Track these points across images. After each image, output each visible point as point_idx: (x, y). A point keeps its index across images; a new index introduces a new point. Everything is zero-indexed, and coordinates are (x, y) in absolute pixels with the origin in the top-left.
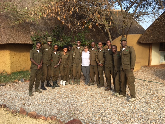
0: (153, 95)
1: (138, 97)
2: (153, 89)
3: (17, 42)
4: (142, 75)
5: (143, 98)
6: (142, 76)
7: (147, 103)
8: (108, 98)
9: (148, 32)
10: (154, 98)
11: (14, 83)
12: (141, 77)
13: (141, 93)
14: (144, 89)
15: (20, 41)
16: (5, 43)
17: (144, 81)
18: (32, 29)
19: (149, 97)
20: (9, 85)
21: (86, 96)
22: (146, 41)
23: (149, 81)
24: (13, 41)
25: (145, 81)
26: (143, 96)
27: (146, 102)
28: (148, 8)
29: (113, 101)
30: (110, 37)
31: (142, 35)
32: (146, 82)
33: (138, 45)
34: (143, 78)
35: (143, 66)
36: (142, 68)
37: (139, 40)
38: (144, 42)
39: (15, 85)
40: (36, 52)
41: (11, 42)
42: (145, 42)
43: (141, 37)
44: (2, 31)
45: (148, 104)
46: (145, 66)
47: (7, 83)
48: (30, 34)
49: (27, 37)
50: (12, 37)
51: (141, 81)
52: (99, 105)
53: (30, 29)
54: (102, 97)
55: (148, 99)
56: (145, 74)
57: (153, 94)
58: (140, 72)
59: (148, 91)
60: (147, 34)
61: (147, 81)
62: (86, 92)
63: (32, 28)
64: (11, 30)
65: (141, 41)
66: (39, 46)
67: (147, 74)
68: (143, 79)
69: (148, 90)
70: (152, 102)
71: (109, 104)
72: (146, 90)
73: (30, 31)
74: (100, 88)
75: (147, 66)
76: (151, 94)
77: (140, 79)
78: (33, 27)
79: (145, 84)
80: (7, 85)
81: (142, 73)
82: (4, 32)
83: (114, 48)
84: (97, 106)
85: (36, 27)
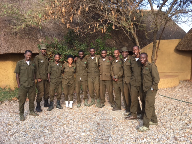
0: (187, 125)
1: (164, 129)
2: (190, 115)
3: (19, 52)
4: (179, 92)
5: (171, 130)
6: (180, 94)
7: (176, 139)
8: (121, 128)
9: (189, 37)
10: (188, 130)
11: (11, 102)
12: (177, 96)
13: (171, 121)
14: (176, 115)
15: (23, 50)
16: (5, 53)
17: (180, 102)
18: (41, 36)
19: (181, 129)
20: (4, 104)
21: (93, 122)
22: (186, 47)
23: (188, 101)
24: (14, 51)
25: (183, 101)
26: (171, 127)
27: (174, 137)
28: (189, 5)
29: (127, 133)
30: (137, 44)
31: (182, 40)
32: (182, 104)
33: (176, 53)
34: (181, 98)
35: (183, 80)
36: (181, 84)
37: (177, 46)
38: (183, 50)
39: (13, 104)
40: (24, 64)
41: (11, 52)
42: (185, 49)
43: (179, 43)
44: (2, 38)
45: (177, 141)
46: (186, 81)
47: (4, 101)
48: (37, 41)
49: (34, 46)
50: (13, 46)
51: (176, 102)
52: (104, 138)
53: (38, 35)
54: (112, 126)
55: (179, 132)
56: (183, 91)
57: (188, 123)
58: (177, 89)
59: (182, 118)
60: (188, 39)
61: (185, 102)
62: (94, 116)
63: (40, 34)
64: (14, 37)
65: (180, 49)
66: (28, 55)
67: (186, 91)
68: (179, 99)
69: (183, 116)
70: (184, 137)
71: (119, 138)
72: (180, 117)
73: (38, 38)
74: (115, 111)
75: (188, 80)
76: (185, 123)
77: (176, 99)
78: (42, 33)
79: (181, 107)
80: (3, 104)
81: (180, 90)
82: (4, 39)
83: (143, 58)
84: (100, 140)
85: (45, 33)
